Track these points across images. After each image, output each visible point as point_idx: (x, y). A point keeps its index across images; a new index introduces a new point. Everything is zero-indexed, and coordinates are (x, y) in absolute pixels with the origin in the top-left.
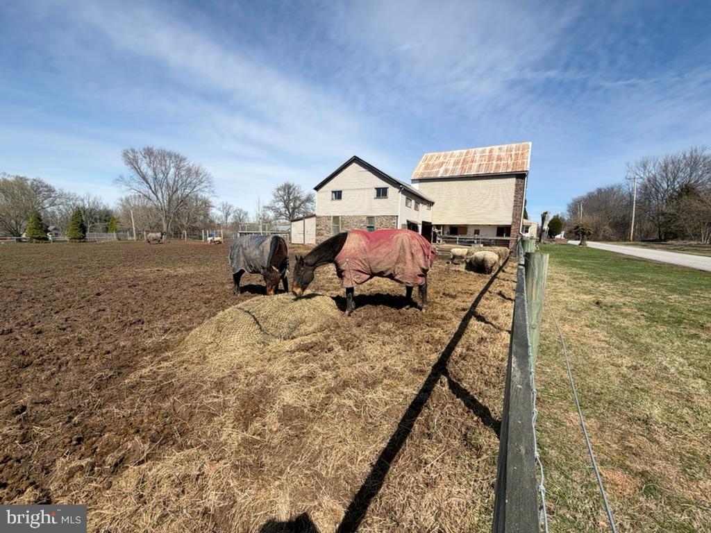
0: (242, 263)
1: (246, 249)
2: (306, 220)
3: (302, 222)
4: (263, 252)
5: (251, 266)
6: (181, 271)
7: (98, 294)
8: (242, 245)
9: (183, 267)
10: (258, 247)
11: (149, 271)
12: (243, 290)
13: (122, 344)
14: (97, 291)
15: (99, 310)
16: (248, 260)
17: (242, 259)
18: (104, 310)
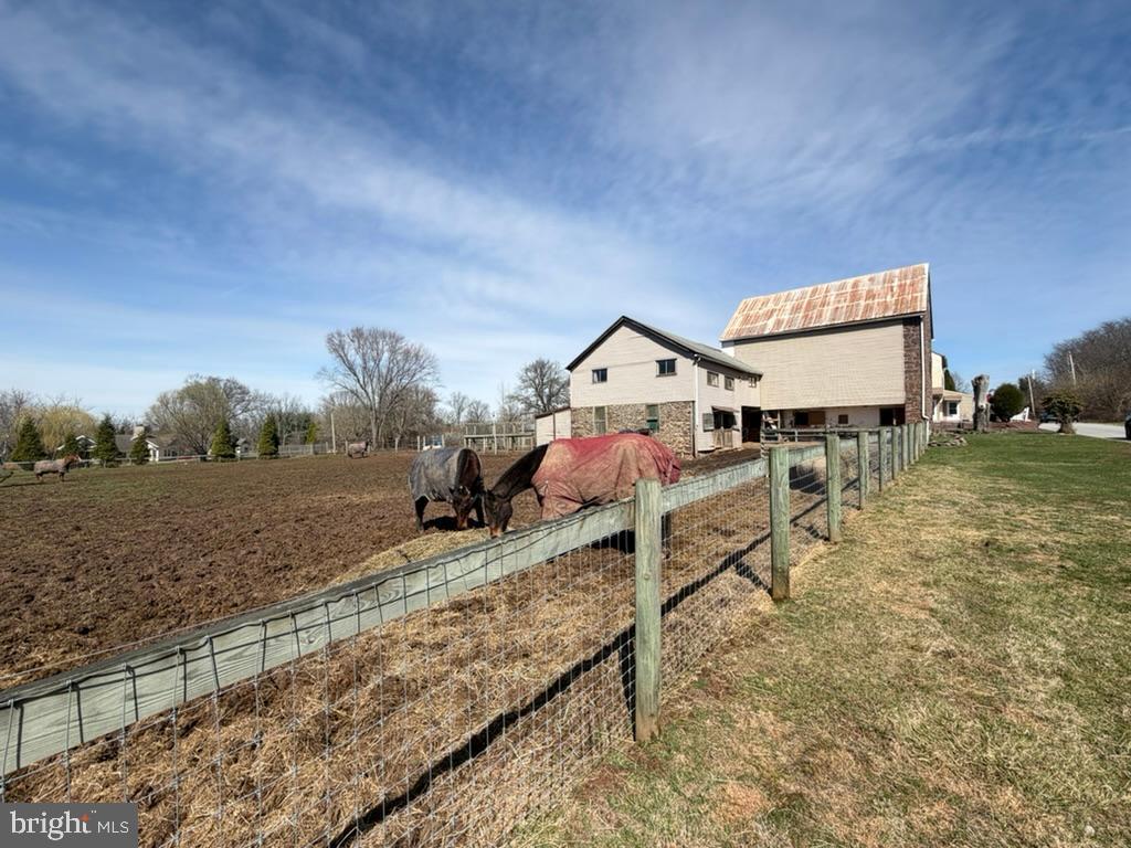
0: (423, 488)
1: (427, 468)
2: (557, 415)
3: (551, 417)
4: (449, 471)
5: (434, 492)
6: (367, 498)
7: (257, 532)
8: (423, 463)
9: (371, 492)
10: (442, 465)
11: (328, 499)
12: (427, 526)
13: (256, 595)
14: (257, 528)
15: (250, 552)
16: (430, 482)
17: (424, 481)
18: (255, 552)
